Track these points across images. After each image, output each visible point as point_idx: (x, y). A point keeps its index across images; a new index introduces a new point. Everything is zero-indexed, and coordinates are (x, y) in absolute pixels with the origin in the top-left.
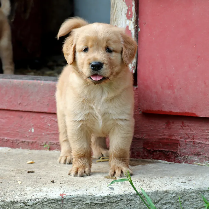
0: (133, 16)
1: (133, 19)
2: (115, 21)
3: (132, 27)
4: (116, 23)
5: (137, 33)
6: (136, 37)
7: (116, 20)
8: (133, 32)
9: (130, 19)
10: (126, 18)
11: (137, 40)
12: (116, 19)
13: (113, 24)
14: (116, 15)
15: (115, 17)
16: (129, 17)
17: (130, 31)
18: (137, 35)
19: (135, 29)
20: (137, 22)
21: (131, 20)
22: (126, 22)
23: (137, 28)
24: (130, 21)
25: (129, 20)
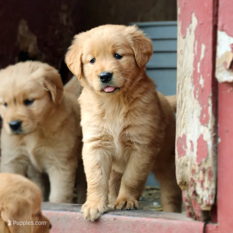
0: (210, 121)
1: (210, 125)
2: (183, 126)
3: (208, 137)
4: (184, 129)
5: (215, 145)
6: (214, 150)
7: (185, 126)
8: (210, 143)
9: (206, 124)
10: (199, 123)
11: (215, 155)
12: (184, 124)
13: (181, 132)
14: (185, 118)
15: (182, 121)
16: (203, 122)
17: (205, 142)
18: (216, 148)
19: (213, 139)
20: (216, 128)
21: (207, 126)
22: (199, 130)
23: (215, 138)
24: (205, 128)
25: (204, 125)
